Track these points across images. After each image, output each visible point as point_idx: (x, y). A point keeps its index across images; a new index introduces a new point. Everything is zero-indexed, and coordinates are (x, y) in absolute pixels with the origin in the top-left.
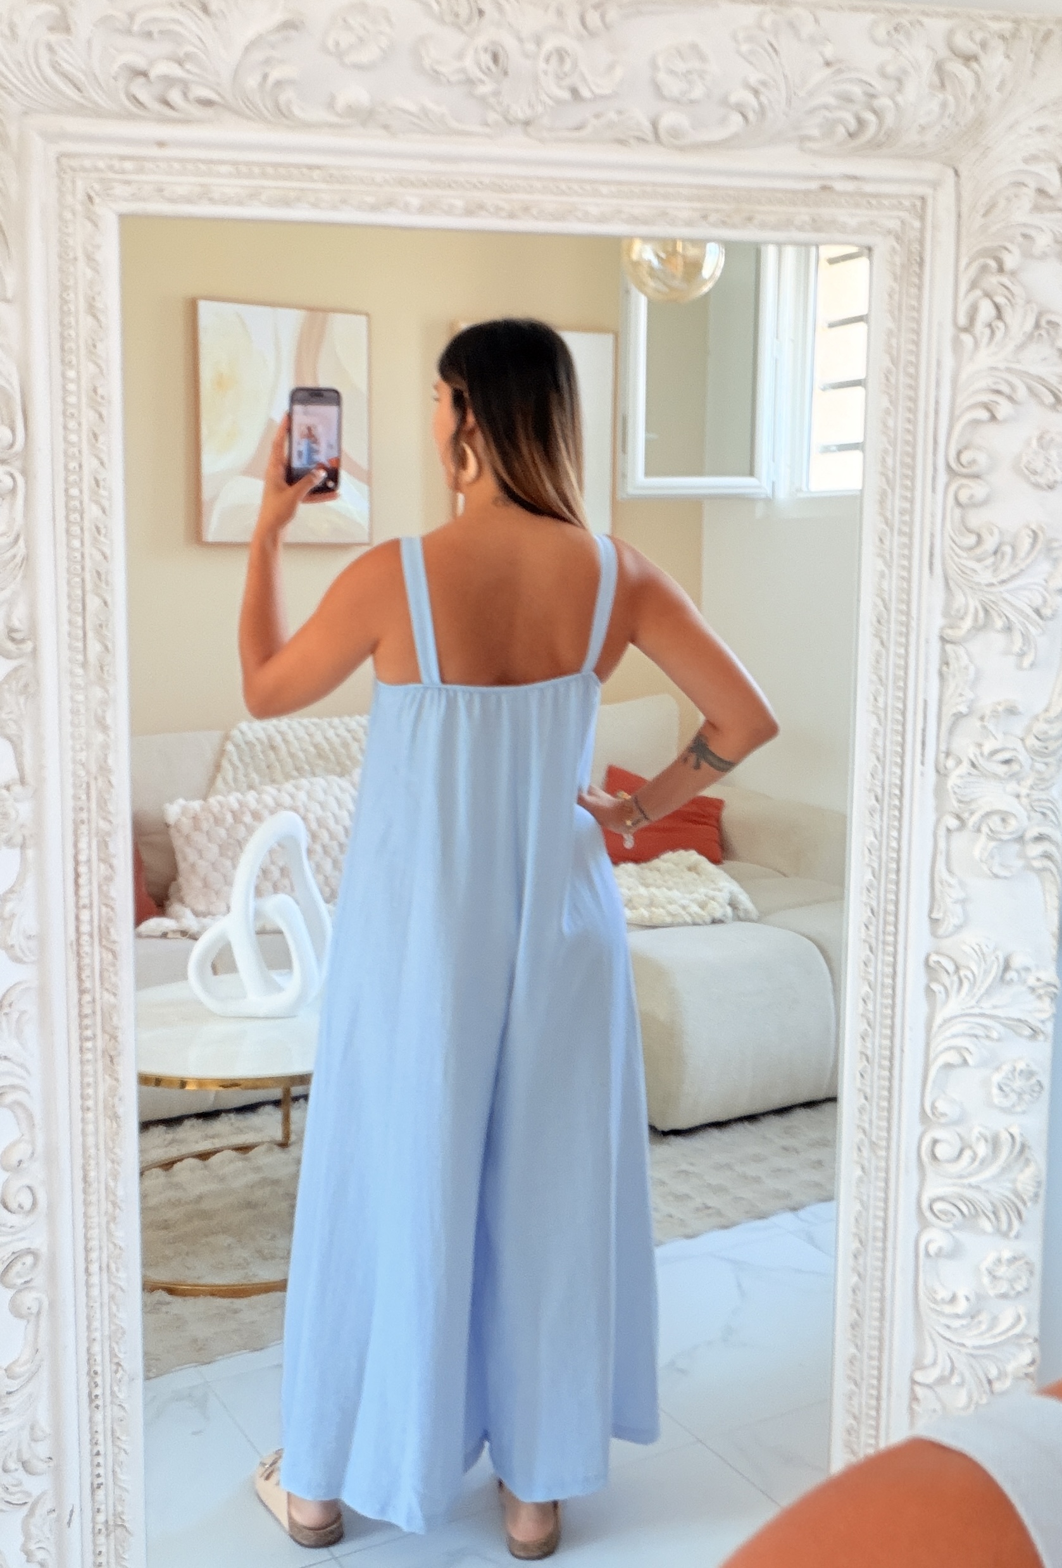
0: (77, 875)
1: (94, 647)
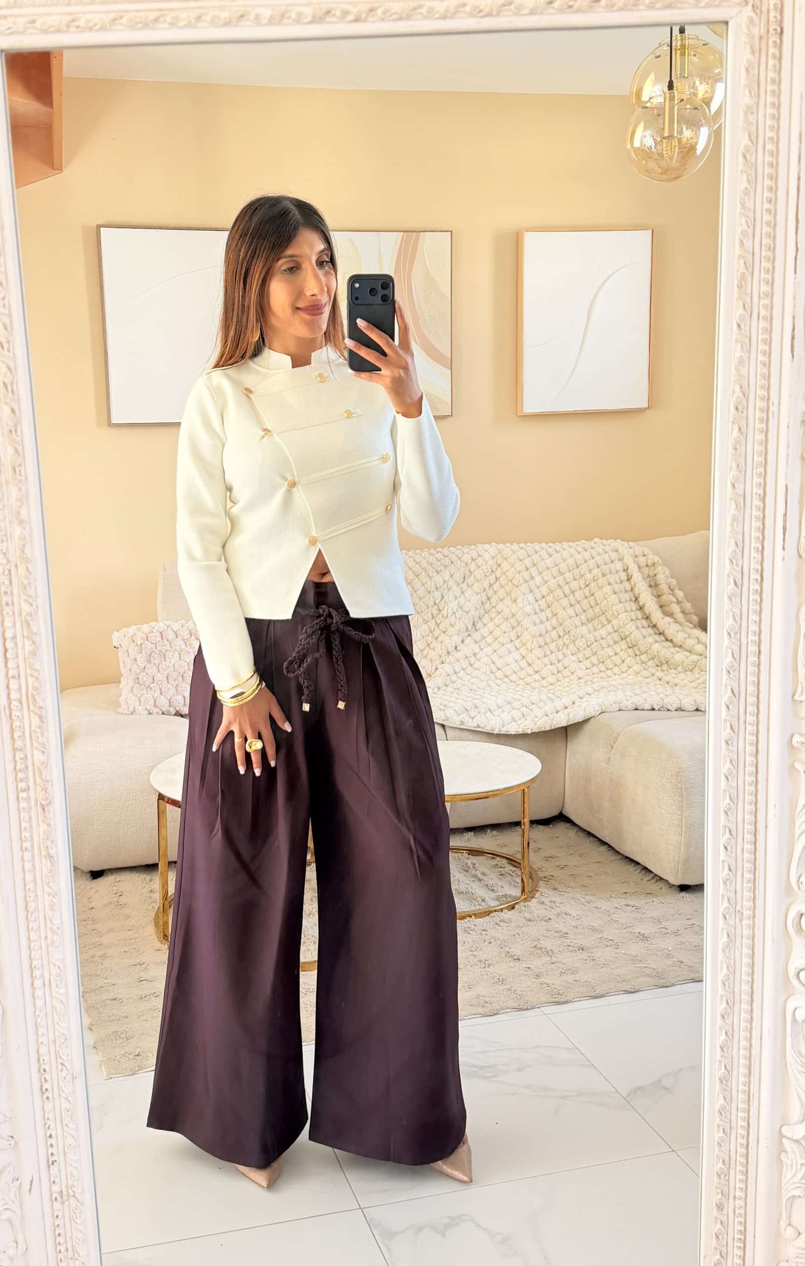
0: (5, 651)
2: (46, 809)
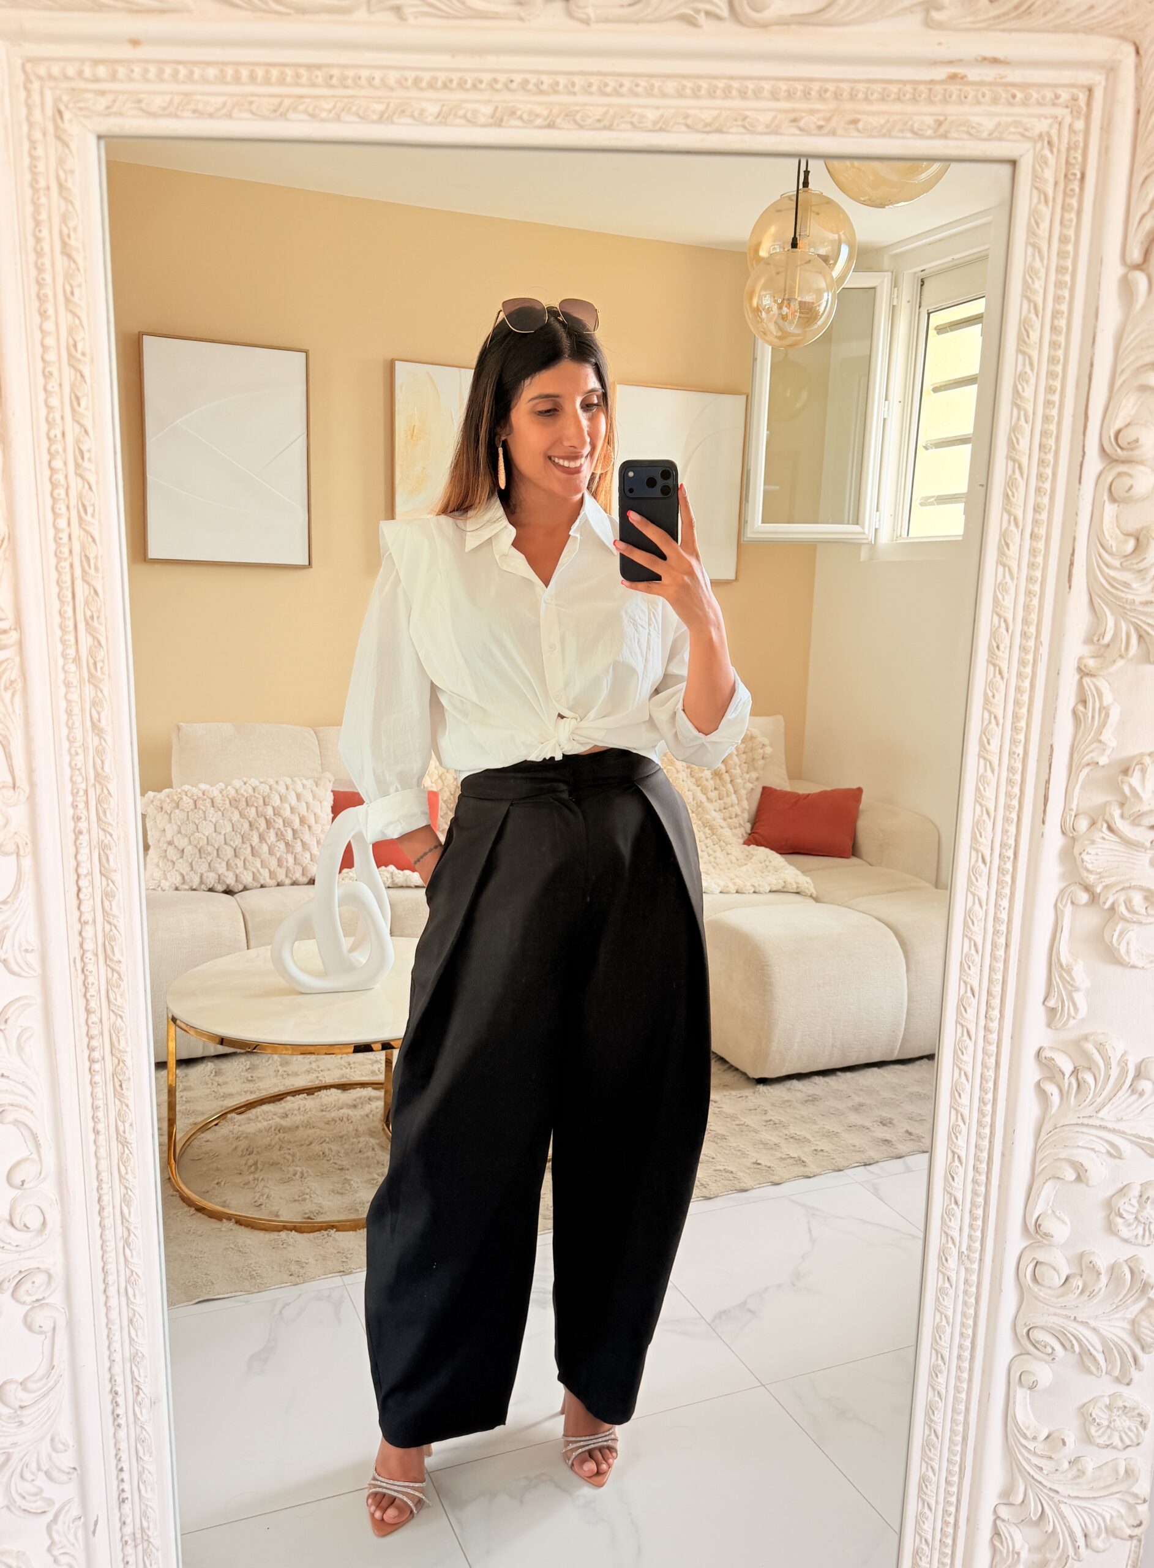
0: (79, 890)
1: (85, 640)
2: (124, 1087)
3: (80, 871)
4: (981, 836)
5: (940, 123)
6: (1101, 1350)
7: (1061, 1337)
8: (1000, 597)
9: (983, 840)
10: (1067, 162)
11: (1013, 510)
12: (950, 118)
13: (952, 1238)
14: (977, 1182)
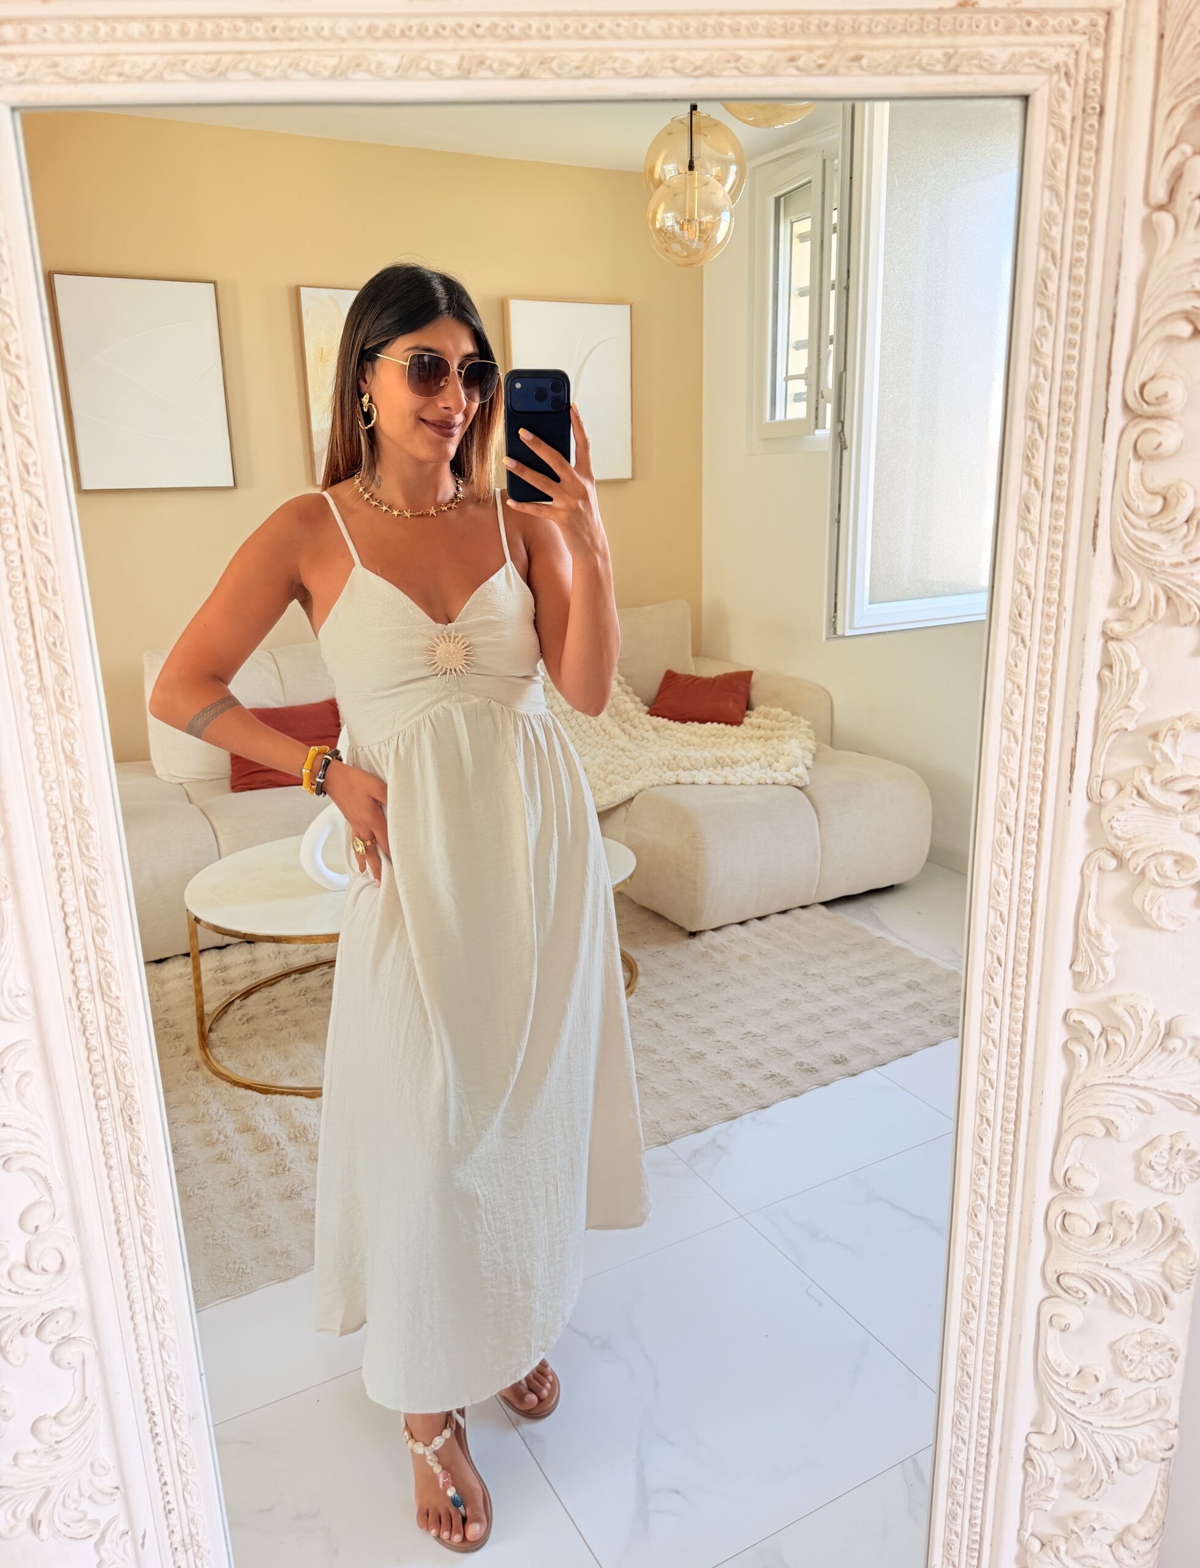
0: (67, 928)
1: (50, 669)
2: (134, 1120)
3: (67, 909)
4: (1005, 807)
5: (949, 57)
6: (1131, 1291)
7: (1093, 1283)
8: (1022, 563)
9: (1008, 811)
10: (1085, 95)
11: (1034, 472)
12: (961, 51)
13: (981, 1196)
14: (1005, 1142)
